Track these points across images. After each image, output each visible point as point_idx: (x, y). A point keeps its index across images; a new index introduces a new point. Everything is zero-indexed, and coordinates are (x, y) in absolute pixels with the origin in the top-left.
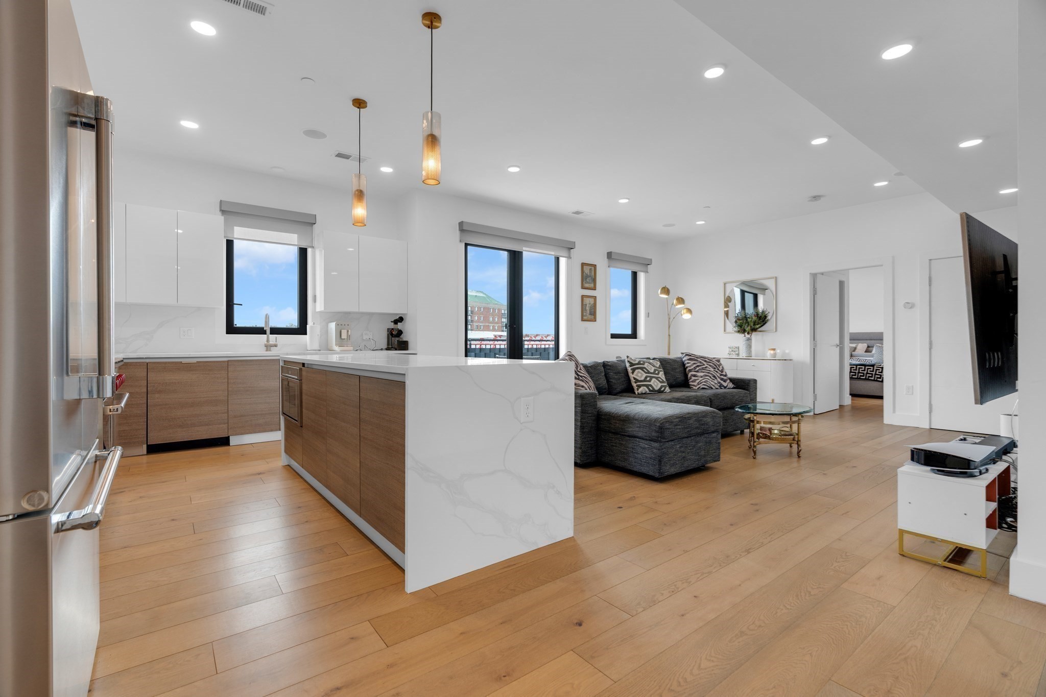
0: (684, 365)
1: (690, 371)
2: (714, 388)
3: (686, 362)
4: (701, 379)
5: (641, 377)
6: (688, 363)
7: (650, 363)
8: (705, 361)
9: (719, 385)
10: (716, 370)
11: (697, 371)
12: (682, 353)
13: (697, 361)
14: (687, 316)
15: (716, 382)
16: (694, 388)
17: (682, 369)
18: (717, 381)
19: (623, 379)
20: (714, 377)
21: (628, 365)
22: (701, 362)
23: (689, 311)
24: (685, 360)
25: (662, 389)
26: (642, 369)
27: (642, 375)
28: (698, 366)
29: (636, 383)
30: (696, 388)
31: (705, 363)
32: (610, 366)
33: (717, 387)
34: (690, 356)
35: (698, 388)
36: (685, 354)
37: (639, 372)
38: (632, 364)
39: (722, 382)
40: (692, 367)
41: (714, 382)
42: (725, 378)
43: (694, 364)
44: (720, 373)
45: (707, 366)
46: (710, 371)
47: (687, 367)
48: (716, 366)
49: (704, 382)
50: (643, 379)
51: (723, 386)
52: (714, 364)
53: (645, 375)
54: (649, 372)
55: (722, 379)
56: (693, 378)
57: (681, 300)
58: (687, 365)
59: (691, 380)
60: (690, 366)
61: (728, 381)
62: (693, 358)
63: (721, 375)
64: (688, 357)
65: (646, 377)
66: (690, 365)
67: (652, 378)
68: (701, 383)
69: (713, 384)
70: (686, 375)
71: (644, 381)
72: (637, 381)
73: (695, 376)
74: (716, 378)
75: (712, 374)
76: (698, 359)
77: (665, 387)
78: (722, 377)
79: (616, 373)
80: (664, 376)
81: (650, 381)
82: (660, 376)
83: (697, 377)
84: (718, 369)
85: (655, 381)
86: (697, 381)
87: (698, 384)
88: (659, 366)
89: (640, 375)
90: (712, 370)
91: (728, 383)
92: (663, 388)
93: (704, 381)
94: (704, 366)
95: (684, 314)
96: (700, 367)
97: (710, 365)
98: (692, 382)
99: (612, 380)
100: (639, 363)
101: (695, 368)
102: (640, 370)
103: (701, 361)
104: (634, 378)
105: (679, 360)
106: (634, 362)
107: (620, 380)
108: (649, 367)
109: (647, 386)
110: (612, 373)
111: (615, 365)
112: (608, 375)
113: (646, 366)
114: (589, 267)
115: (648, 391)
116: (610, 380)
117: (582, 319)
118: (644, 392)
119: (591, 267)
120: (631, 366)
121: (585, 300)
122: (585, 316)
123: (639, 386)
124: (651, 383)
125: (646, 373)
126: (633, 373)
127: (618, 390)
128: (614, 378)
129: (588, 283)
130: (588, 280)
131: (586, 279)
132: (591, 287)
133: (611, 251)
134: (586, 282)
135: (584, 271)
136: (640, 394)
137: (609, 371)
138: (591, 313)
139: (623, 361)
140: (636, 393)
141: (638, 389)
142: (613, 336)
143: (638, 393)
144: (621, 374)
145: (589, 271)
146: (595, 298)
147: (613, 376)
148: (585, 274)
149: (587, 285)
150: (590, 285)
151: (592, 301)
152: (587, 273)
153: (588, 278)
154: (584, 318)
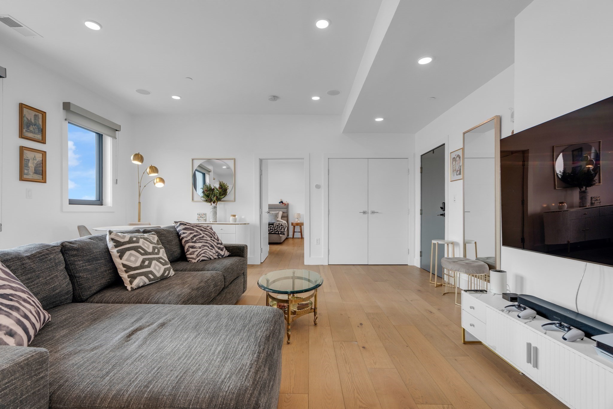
0: (178, 235)
1: (187, 242)
2: (212, 258)
3: (181, 232)
4: (200, 250)
5: (136, 261)
6: (184, 233)
7: (145, 239)
8: (201, 230)
9: (217, 254)
10: (213, 239)
11: (195, 242)
12: (176, 222)
13: (193, 230)
14: (160, 185)
15: (215, 252)
16: (193, 261)
17: (177, 240)
18: (215, 250)
19: (103, 269)
20: (212, 246)
21: (110, 245)
22: (197, 232)
23: (162, 180)
24: (180, 231)
25: (166, 274)
26: (136, 249)
27: (137, 258)
28: (195, 236)
29: (126, 272)
30: (196, 261)
31: (201, 232)
32: (77, 250)
33: (216, 257)
34: (185, 225)
35: (197, 262)
36: (179, 223)
37: (131, 255)
38: (118, 244)
39: (219, 251)
40: (189, 238)
41: (212, 252)
42: (222, 246)
43: (191, 233)
44: (217, 241)
45: (203, 235)
46: (207, 240)
47: (183, 238)
48: (211, 234)
49: (204, 253)
50: (138, 264)
51: (221, 255)
52: (209, 232)
53: (141, 258)
54: (146, 253)
55: (219, 248)
56: (191, 250)
57: (154, 169)
58: (182, 236)
59: (188, 253)
60: (186, 237)
61: (225, 249)
62: (189, 227)
63: (218, 244)
64: (182, 227)
65: (143, 262)
66: (186, 235)
67: (151, 260)
68: (200, 255)
69: (212, 254)
70: (182, 247)
71: (142, 267)
72: (128, 268)
73: (192, 247)
74: (214, 248)
75: (209, 243)
76: (194, 229)
77: (168, 269)
78: (219, 245)
79: (88, 261)
80: (165, 255)
81: (149, 266)
82: (160, 255)
83: (195, 248)
84: (214, 238)
85: (156, 264)
86: (196, 253)
87: (198, 256)
88: (158, 241)
89: (133, 259)
90: (209, 239)
91: (225, 251)
92: (167, 272)
93: (202, 252)
94: (201, 236)
95: (157, 182)
96: (197, 237)
97: (206, 234)
98: (190, 254)
99: (81, 274)
100: (130, 241)
101: (192, 238)
102: (133, 252)
103: (198, 230)
104: (124, 265)
105: (172, 230)
106: (122, 240)
107: (96, 271)
108: (146, 245)
109: (145, 274)
110: (79, 261)
111: (87, 246)
112: (71, 267)
113: (140, 244)
114: (34, 113)
115: (147, 282)
116: (78, 275)
117: (22, 179)
118: (141, 284)
119: (37, 113)
120: (116, 246)
121: (27, 154)
122: (26, 175)
123: (133, 278)
124: (151, 269)
125: (142, 254)
126: (121, 257)
127: (95, 288)
128: (87, 270)
129: (31, 132)
130: (31, 128)
131: (28, 127)
132: (37, 138)
133: (71, 102)
134: (29, 131)
135: (24, 115)
136: (136, 289)
137: (76, 258)
138: (36, 172)
139: (102, 239)
140: (129, 288)
141: (131, 282)
142: (72, 202)
143: (131, 288)
144: (99, 260)
145: (34, 117)
146: (44, 153)
147: (83, 266)
148: (26, 120)
149: (30, 135)
150: (36, 136)
151: (39, 157)
152: (30, 119)
153: (32, 126)
154: (24, 176)
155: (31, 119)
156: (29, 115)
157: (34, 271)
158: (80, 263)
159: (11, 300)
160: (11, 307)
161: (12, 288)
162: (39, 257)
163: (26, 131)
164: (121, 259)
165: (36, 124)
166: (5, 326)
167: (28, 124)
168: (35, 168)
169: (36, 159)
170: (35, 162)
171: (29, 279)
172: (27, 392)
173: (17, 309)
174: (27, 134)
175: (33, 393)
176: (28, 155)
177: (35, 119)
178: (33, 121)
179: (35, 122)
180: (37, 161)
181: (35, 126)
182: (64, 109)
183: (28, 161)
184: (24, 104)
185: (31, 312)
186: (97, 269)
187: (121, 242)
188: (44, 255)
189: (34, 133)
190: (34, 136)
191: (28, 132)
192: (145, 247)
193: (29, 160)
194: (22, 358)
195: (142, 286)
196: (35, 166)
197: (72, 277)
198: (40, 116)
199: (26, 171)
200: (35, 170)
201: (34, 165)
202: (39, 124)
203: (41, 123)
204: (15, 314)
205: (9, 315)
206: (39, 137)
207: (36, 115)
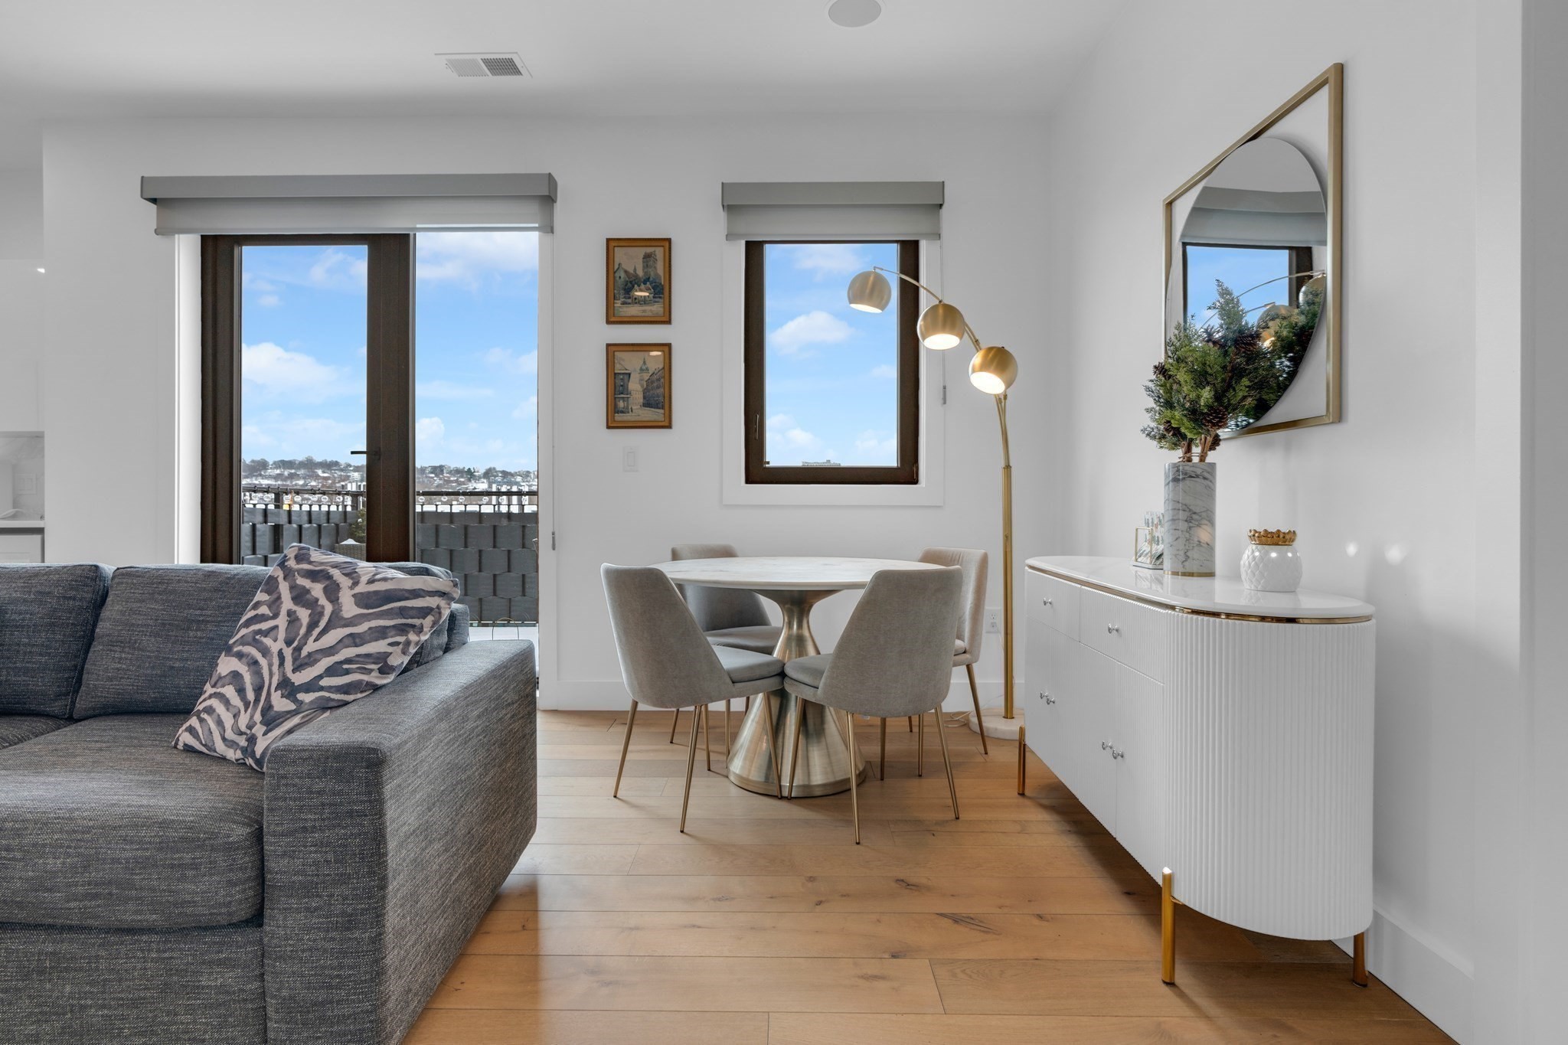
114: (641, 252)
117: (612, 424)
119: (649, 250)
121: (623, 360)
122: (622, 412)
129: (638, 301)
130: (636, 293)
131: (628, 289)
132: (650, 314)
134: (630, 301)
135: (616, 267)
138: (648, 403)
145: (643, 262)
146: (666, 350)
148: (623, 275)
149: (634, 310)
150: (647, 308)
151: (653, 361)
152: (632, 271)
153: (639, 286)
154: (619, 417)
155: (635, 270)
156: (631, 261)
163: (624, 303)
165: (649, 278)
167: (629, 284)
168: (645, 391)
169: (647, 369)
170: (646, 376)
174: (625, 309)
176: (629, 362)
177: (646, 266)
178: (640, 273)
179: (646, 273)
180: (651, 373)
181: (645, 284)
183: (626, 377)
184: (614, 239)
189: (645, 303)
190: (644, 311)
191: (629, 304)
193: (629, 374)
196: (645, 386)
198: (657, 252)
199: (621, 404)
200: (644, 398)
201: (642, 386)
202: (657, 275)
203: (660, 270)
206: (657, 308)
207: (647, 256)
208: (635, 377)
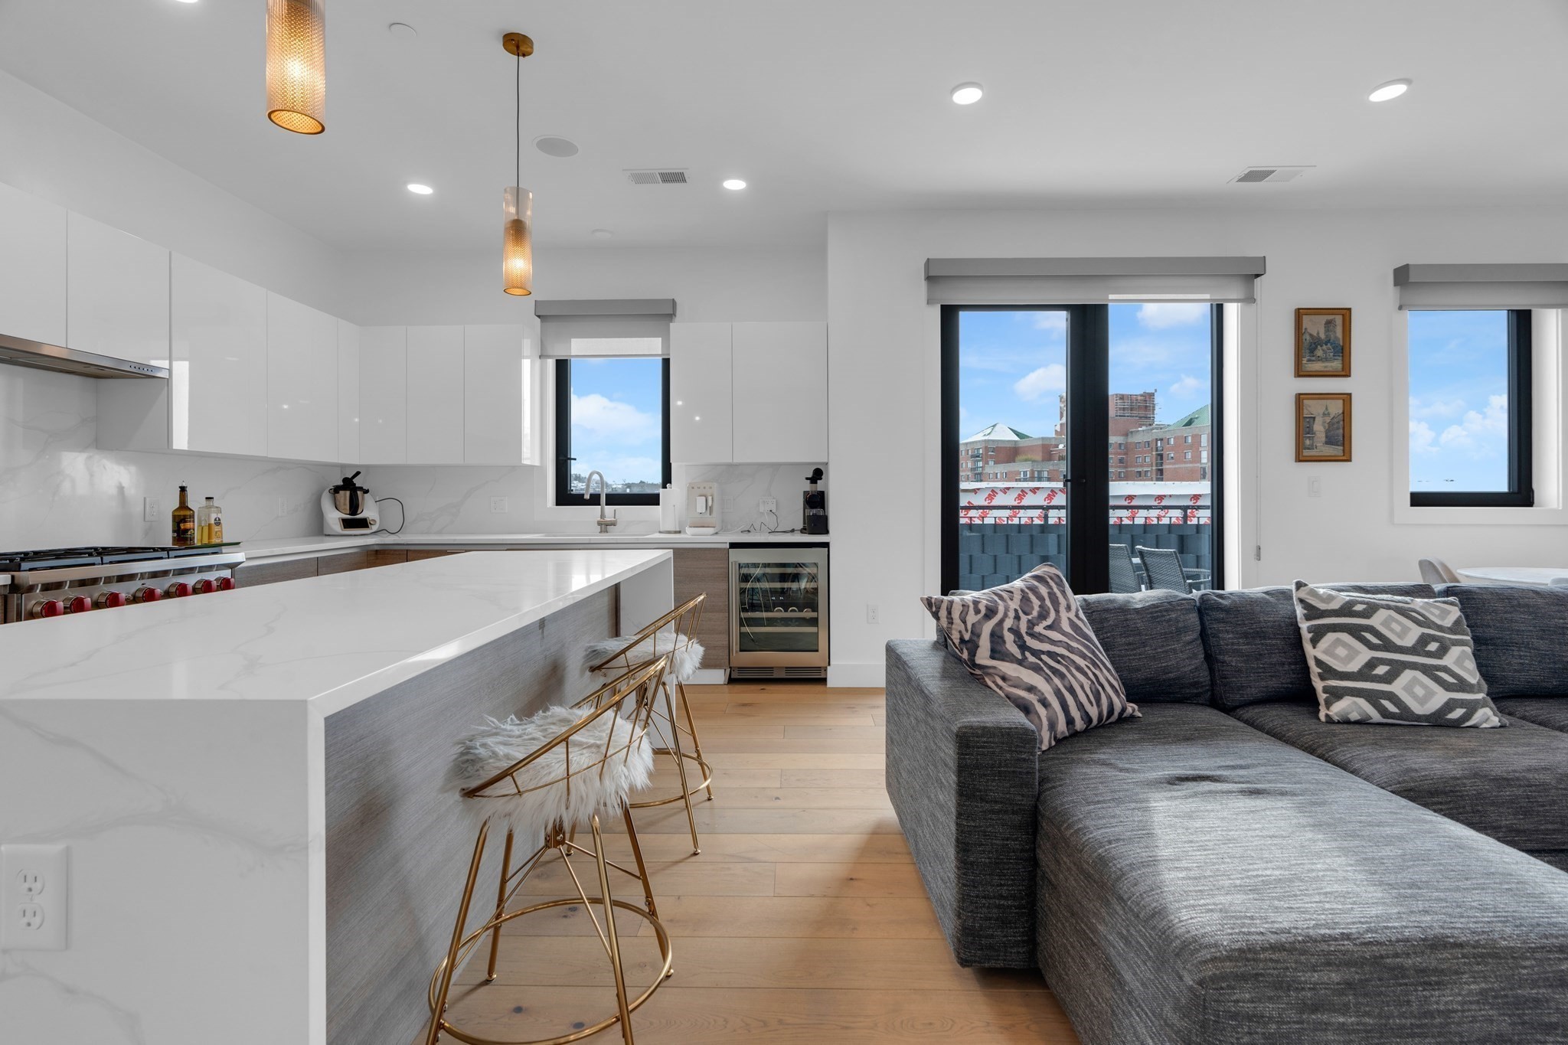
5: (1349, 659)
7: (1403, 612)
19: (1276, 660)
21: (1300, 611)
25: (1453, 715)
26: (1355, 632)
29: (1322, 678)
32: (1226, 610)
37: (1338, 642)
38: (1312, 612)
50: (1354, 666)
53: (1365, 655)
54: (1388, 645)
65: (1372, 664)
67: (1398, 666)
71: (1363, 675)
72: (1328, 672)
77: (1472, 708)
79: (1245, 635)
80: (1471, 664)
81: (1389, 678)
82: (1448, 660)
85: (1415, 680)
88: (1457, 622)
89: (1341, 651)
92: (1462, 710)
99: (1227, 658)
100: (1346, 610)
102: (1345, 637)
104: (1322, 664)
106: (1322, 606)
107: (1257, 659)
108: (1394, 626)
109: (1372, 697)
110: (1227, 632)
111: (1249, 607)
112: (1213, 641)
113: (1376, 621)
114: (1324, 318)
115: (1376, 716)
116: (1221, 657)
117: (1300, 458)
118: (1354, 716)
119: (1330, 317)
120: (1308, 618)
121: (1310, 407)
122: (1309, 449)
123: (1336, 694)
124: (1397, 687)
125: (1371, 646)
126: (1314, 642)
127: (1253, 692)
128: (1237, 653)
129: (1319, 359)
130: (1319, 352)
131: (1312, 351)
132: (1331, 369)
133: (1410, 263)
134: (1313, 358)
135: (1304, 331)
136: (1339, 722)
137: (1221, 626)
138: (1330, 441)
139: (1286, 595)
140: (1322, 716)
141: (1328, 704)
142: (1419, 500)
143: (1327, 716)
144: (1270, 639)
145: (1325, 327)
146: (1347, 399)
147: (1233, 644)
148: (1308, 338)
149: (1317, 366)
150: (1329, 364)
151: (1336, 407)
152: (1315, 335)
153: (1321, 346)
154: (1306, 453)
155: (1318, 333)
156: (1315, 327)
157: (1139, 634)
158: (1227, 637)
159: (1059, 662)
160: (1055, 671)
161: (1069, 648)
162: (1151, 613)
163: (1309, 360)
164: (1314, 647)
165: (1330, 340)
166: (1040, 691)
167: (1313, 346)
168: (1327, 432)
169: (1329, 414)
170: (1328, 420)
171: (1130, 644)
172: (1006, 766)
173: (1062, 676)
174: (1310, 365)
175: (1014, 772)
176: (1313, 408)
177: (1327, 330)
178: (1322, 336)
179: (1327, 336)
180: (1332, 417)
181: (1326, 345)
182: (1396, 284)
183: (1312, 420)
184: (1303, 309)
185: (1082, 687)
186: (1261, 655)
187: (1318, 609)
188: (1161, 611)
189: (1326, 360)
190: (1326, 367)
191: (1313, 361)
192: (1392, 630)
193: (1314, 418)
194: (1007, 725)
195: (1357, 722)
196: (1327, 427)
197: (1209, 658)
198: (1339, 319)
199: (1308, 442)
200: (1326, 437)
201: (1325, 427)
202: (1336, 337)
203: (1339, 334)
204: (1057, 681)
205: (1048, 680)
206: (1337, 365)
207: (1328, 323)
208: (1319, 422)
